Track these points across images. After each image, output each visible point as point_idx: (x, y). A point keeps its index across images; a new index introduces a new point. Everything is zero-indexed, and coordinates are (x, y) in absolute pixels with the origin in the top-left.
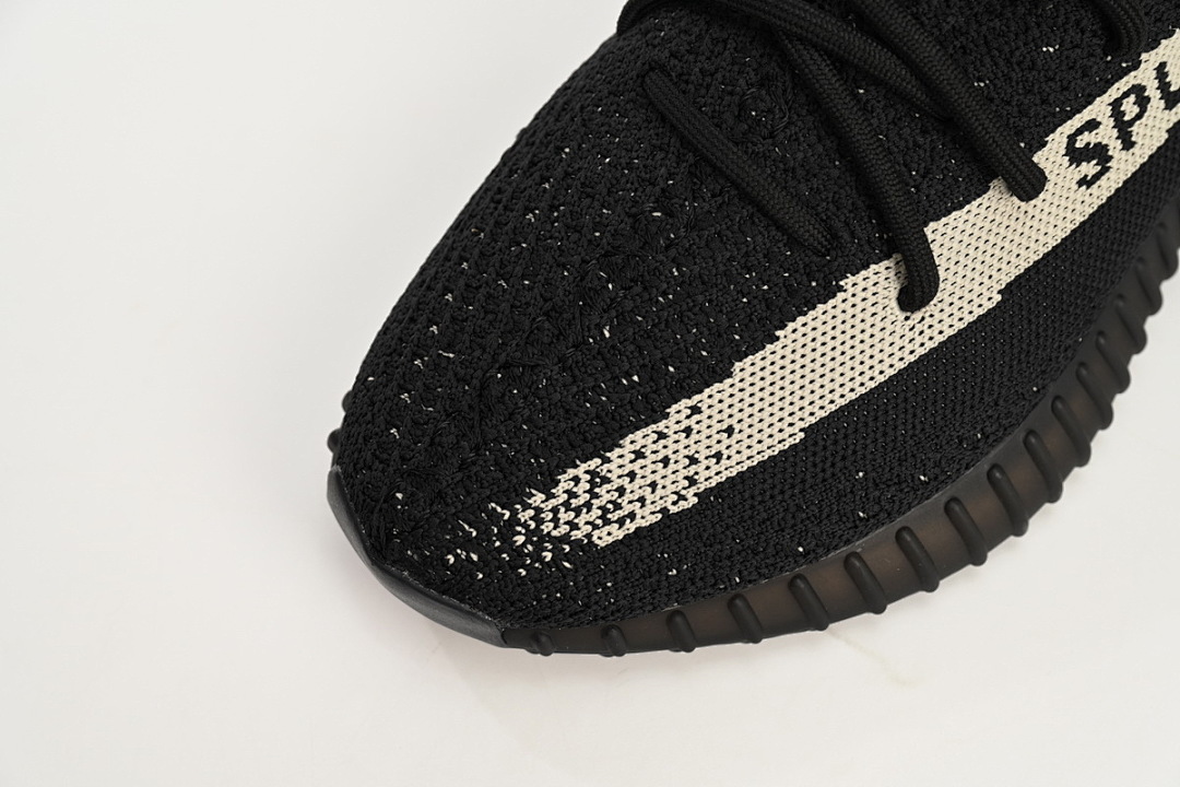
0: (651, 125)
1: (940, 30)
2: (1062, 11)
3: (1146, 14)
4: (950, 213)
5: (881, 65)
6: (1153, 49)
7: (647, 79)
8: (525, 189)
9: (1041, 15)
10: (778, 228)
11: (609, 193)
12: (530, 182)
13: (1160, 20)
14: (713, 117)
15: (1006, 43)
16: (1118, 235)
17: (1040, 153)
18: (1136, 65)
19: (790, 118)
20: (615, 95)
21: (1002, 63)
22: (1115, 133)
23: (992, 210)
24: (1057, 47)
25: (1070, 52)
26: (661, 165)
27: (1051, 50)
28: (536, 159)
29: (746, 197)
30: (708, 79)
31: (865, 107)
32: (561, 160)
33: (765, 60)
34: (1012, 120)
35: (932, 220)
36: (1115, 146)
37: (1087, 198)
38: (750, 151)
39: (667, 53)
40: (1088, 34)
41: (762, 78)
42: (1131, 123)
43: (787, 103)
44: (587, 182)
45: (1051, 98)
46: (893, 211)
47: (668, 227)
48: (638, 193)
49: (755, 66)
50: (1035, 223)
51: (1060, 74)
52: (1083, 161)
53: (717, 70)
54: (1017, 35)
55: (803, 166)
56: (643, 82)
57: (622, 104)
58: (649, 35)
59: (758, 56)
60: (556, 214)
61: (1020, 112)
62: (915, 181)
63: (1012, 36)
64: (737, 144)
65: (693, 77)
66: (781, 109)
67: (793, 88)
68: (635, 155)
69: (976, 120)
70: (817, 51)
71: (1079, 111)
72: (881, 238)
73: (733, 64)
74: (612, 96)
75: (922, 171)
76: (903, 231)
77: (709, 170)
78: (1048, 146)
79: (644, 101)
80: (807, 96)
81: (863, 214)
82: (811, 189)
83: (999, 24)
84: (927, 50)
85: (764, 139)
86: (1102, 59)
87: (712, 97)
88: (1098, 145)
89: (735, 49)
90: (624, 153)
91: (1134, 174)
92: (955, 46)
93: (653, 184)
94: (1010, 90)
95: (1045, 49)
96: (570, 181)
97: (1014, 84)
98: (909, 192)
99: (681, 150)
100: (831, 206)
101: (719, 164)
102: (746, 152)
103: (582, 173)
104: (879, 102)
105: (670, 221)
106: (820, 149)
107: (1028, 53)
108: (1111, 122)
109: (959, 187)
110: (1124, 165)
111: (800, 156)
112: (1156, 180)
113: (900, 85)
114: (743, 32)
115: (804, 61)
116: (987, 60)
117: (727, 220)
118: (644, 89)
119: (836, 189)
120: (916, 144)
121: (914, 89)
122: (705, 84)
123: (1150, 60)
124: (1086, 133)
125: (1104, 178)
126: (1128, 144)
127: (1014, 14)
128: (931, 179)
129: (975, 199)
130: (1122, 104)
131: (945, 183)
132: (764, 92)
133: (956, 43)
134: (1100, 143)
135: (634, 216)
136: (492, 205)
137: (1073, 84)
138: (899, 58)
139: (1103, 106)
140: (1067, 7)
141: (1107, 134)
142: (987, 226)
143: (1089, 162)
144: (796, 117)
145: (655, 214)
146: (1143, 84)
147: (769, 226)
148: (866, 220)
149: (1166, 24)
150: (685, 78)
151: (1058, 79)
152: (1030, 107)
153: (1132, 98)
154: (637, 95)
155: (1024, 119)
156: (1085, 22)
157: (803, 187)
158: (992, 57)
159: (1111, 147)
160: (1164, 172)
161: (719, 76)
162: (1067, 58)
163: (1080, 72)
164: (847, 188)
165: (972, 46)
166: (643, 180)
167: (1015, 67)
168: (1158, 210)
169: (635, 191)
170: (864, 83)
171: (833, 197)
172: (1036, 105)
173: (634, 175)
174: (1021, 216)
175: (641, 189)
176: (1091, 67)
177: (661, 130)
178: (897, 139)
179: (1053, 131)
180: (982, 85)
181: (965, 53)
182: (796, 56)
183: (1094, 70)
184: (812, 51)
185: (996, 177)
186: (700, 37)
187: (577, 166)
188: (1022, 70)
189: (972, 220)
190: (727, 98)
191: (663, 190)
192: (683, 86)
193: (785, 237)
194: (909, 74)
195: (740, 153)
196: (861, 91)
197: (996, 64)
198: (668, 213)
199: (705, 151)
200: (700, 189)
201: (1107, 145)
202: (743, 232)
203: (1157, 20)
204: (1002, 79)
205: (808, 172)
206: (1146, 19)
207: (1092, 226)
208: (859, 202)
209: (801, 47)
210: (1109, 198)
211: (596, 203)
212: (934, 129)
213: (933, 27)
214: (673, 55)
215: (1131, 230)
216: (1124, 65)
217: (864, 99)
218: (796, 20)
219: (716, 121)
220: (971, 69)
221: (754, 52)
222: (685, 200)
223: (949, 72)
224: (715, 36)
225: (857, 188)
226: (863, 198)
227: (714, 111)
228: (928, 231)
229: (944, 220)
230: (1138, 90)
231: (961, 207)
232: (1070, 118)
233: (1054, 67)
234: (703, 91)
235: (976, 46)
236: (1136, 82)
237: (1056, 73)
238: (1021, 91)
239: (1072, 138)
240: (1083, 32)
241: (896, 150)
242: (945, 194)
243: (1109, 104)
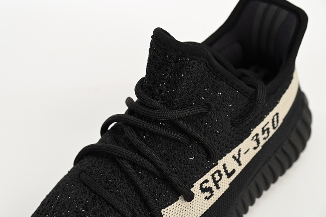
0: (82, 187)
1: (160, 154)
2: (194, 147)
3: (218, 149)
4: (168, 206)
5: (144, 163)
6: (221, 159)
7: (81, 175)
8: (46, 208)
9: (188, 149)
10: (118, 213)
11: (70, 206)
12: (48, 206)
13: (222, 151)
14: (99, 183)
15: (179, 157)
16: (218, 214)
17: (192, 188)
18: (217, 164)
19: (120, 181)
20: (72, 180)
21: (179, 163)
22: (214, 184)
23: (180, 205)
24: (194, 158)
25: (197, 159)
26: (85, 197)
27: (192, 159)
28: (50, 200)
29: (109, 204)
30: (97, 173)
31: (141, 177)
32: (56, 199)
33: (113, 166)
34: (183, 179)
35: (163, 208)
36: (214, 188)
37: (208, 203)
38: (109, 191)
39: (86, 167)
40: (202, 154)
41: (112, 171)
42: (218, 181)
43: (119, 177)
44: (64, 204)
45: (194, 172)
46: (151, 204)
47: (87, 214)
48: (78, 206)
49: (110, 168)
50: (193, 210)
51: (195, 165)
52: (205, 192)
53: (100, 170)
54: (182, 155)
55: (125, 194)
56: (80, 176)
57: (74, 182)
58: (82, 164)
59: (111, 165)
60: (54, 214)
61: (185, 176)
62: (157, 197)
63: (181, 155)
64: (106, 189)
65: (93, 173)
66: (118, 179)
67: (121, 173)
68: (77, 195)
69: (172, 177)
70: (126, 161)
71: (202, 177)
72: (148, 214)
73: (104, 168)
74: (71, 181)
75: (159, 194)
76: (154, 210)
77: (98, 197)
78: (194, 186)
79: (80, 181)
80: (125, 174)
81: (143, 207)
82: (128, 201)
83: (177, 152)
84: (156, 158)
85: (113, 187)
86: (207, 161)
87: (99, 177)
88: (209, 187)
89: (105, 164)
90: (74, 195)
91: (221, 196)
92: (165, 159)
93: (82, 203)
94: (181, 170)
95: (190, 159)
96: (59, 205)
97: (182, 168)
98: (156, 200)
99: (90, 193)
100: (133, 205)
101: (100, 194)
102: (108, 191)
103: (62, 202)
104: (145, 175)
105: (87, 212)
106: (129, 189)
107: (186, 160)
108: (212, 181)
109: (170, 198)
110: (218, 194)
111: (124, 191)
112: (227, 198)
113: (150, 169)
114: (107, 159)
115: (123, 164)
116: (175, 162)
117: (104, 211)
118: (80, 178)
119: (135, 200)
120: (157, 187)
121: (154, 170)
122: (97, 174)
123: (221, 162)
124: (205, 183)
125: (212, 197)
126: (218, 188)
127: (181, 149)
128: (162, 196)
129: (175, 202)
130: (214, 175)
131: (166, 197)
132: (113, 174)
133: (165, 158)
134: (210, 187)
135: (76, 212)
136: (37, 214)
137: (199, 168)
138: (149, 161)
139: (209, 176)
140: (195, 146)
141: (211, 184)
142: (180, 210)
143: (207, 192)
144: (122, 180)
145: (83, 211)
146: (220, 170)
147: (116, 212)
148: (144, 209)
149: (224, 152)
150: (91, 173)
151: (195, 167)
152: (188, 175)
153: (217, 174)
154: (78, 179)
155: (187, 178)
156: (200, 150)
157: (125, 200)
158: (176, 161)
159: (213, 188)
160: (229, 196)
161: (100, 172)
162: (197, 161)
163: (201, 165)
164: (138, 200)
165: (170, 158)
166: (80, 202)
167: (182, 164)
168: (229, 207)
169: (77, 205)
170: (140, 170)
171: (134, 203)
172: (190, 174)
173: (77, 201)
174: (189, 207)
175: (79, 205)
176: (204, 164)
177: (84, 188)
178: (151, 185)
179: (195, 182)
180: (174, 169)
181: (168, 160)
182: (121, 163)
183: (205, 164)
184: (125, 161)
185: (180, 195)
186: (95, 162)
187: (61, 200)
188: (184, 165)
189: (175, 208)
190: (103, 177)
191: (85, 204)
192: (91, 176)
193: (121, 215)
194: (152, 166)
195: (106, 191)
196: (140, 172)
197: (177, 163)
198: (86, 210)
199: (96, 191)
200: (95, 203)
201: (212, 188)
202: (108, 214)
203: (221, 151)
204: (179, 167)
205: (126, 196)
206: (217, 150)
207: (210, 211)
208: (142, 204)
209: (122, 160)
210: (214, 203)
211: (66, 209)
212: (161, 182)
213: (158, 153)
214: (88, 168)
215: (222, 213)
216: (213, 164)
217: (141, 174)
218: (120, 152)
219: (100, 184)
220: (170, 165)
221: (110, 164)
222: (92, 206)
223: (163, 164)
224: (99, 161)
225: (140, 200)
226: (142, 203)
227: (99, 181)
228: (162, 211)
229: (166, 208)
230: (218, 171)
231: (171, 204)
232: (200, 179)
233: (193, 163)
234: (96, 176)
235: (171, 158)
236: (218, 169)
237: (194, 165)
238: (185, 170)
239: (201, 185)
240: (200, 153)
241: (151, 189)
242: (166, 201)
243: (211, 175)
